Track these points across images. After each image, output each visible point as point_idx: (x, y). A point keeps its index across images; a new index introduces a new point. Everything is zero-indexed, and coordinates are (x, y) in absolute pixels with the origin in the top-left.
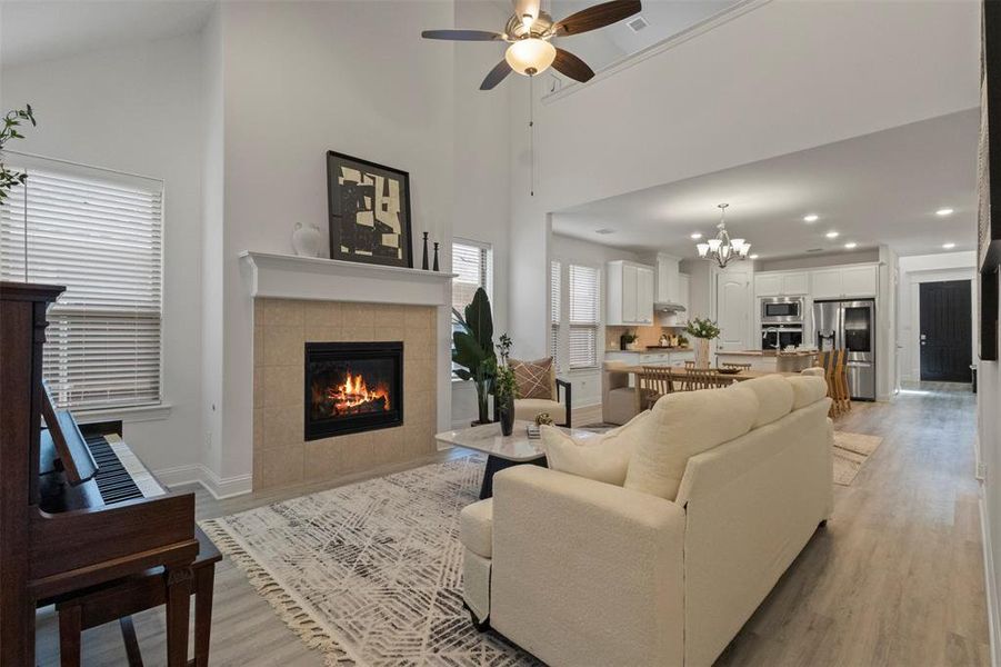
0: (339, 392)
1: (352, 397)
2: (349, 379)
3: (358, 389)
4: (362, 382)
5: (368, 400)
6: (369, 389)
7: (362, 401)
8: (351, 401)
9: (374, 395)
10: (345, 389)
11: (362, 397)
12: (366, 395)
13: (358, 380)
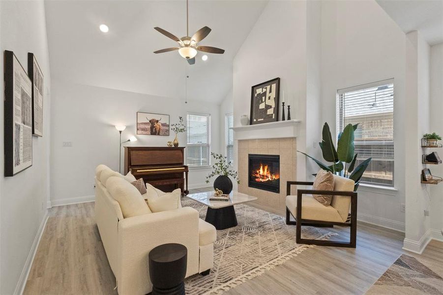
0: (257, 173)
1: (263, 177)
2: (262, 167)
3: (265, 173)
4: (268, 169)
5: (270, 180)
6: (272, 173)
7: (267, 179)
8: (262, 178)
9: (274, 177)
10: (259, 172)
11: (267, 177)
12: (270, 176)
13: (266, 168)
